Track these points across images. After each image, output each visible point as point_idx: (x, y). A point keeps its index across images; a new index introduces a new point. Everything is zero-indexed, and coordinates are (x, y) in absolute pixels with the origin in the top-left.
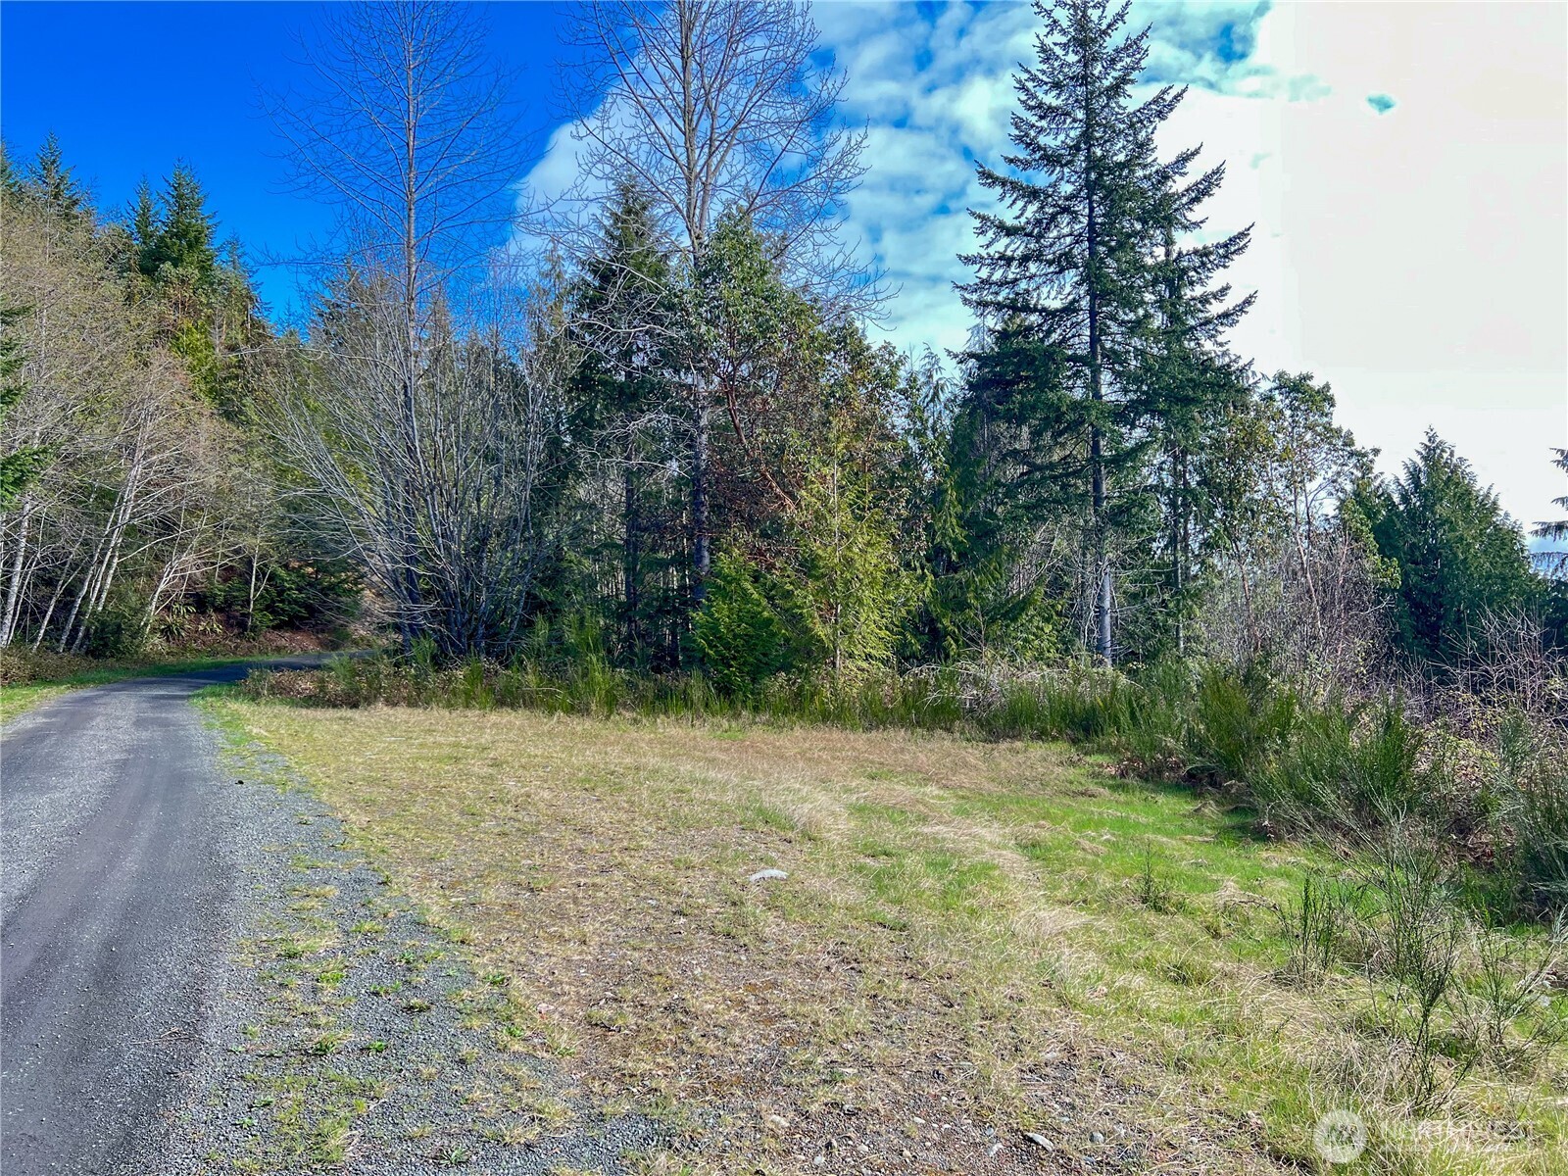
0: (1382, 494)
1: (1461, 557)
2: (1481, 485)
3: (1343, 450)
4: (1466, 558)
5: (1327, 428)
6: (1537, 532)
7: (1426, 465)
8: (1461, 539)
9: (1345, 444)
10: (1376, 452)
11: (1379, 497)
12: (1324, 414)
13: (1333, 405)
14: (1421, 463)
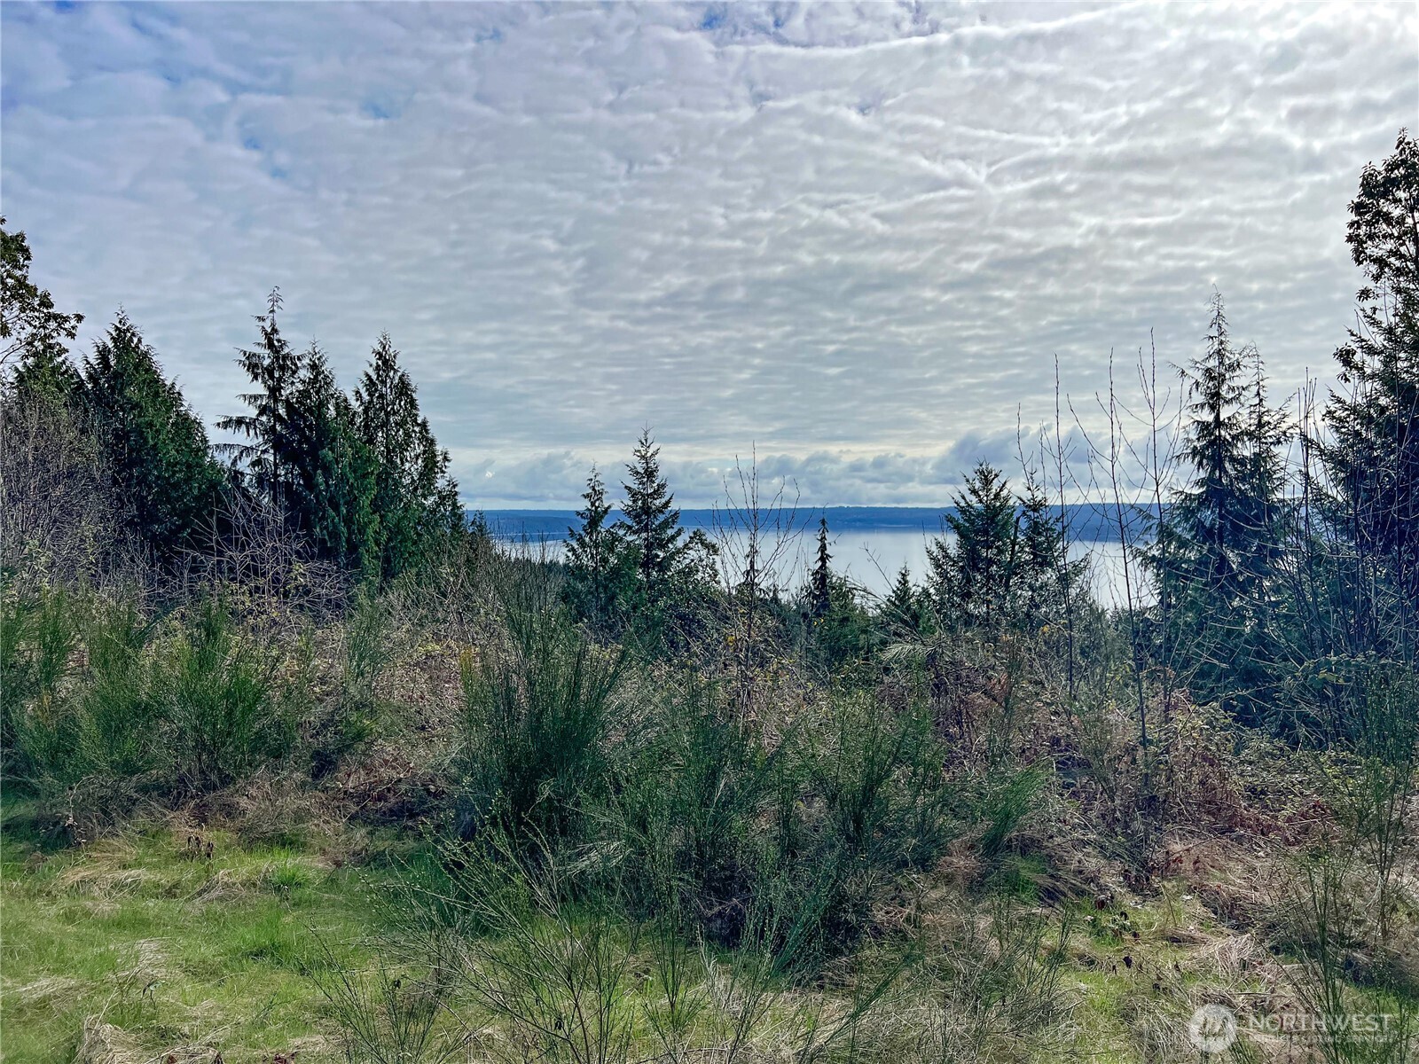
0: (66, 371)
1: (151, 442)
2: (167, 377)
3: (39, 311)
4: (156, 444)
5: (21, 283)
6: (218, 424)
7: (116, 346)
8: (150, 425)
9: (42, 304)
10: (79, 318)
11: (62, 374)
12: (16, 266)
13: (28, 258)
14: (110, 345)
